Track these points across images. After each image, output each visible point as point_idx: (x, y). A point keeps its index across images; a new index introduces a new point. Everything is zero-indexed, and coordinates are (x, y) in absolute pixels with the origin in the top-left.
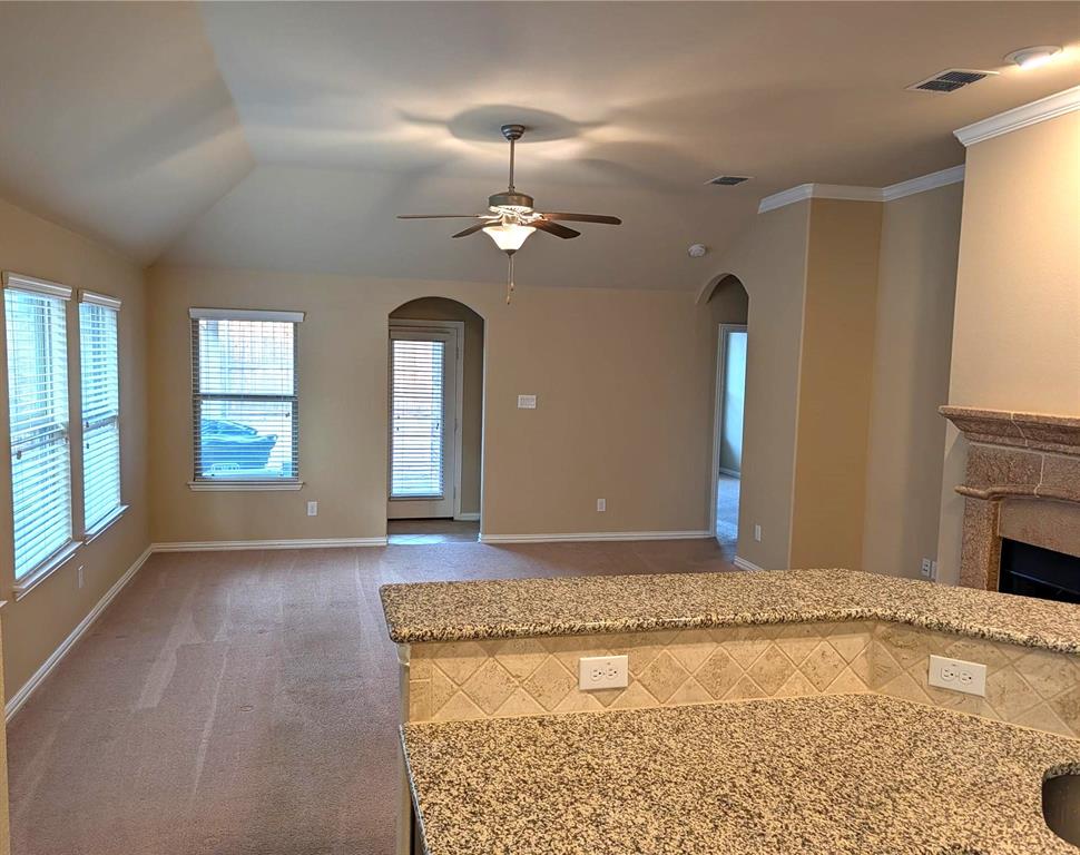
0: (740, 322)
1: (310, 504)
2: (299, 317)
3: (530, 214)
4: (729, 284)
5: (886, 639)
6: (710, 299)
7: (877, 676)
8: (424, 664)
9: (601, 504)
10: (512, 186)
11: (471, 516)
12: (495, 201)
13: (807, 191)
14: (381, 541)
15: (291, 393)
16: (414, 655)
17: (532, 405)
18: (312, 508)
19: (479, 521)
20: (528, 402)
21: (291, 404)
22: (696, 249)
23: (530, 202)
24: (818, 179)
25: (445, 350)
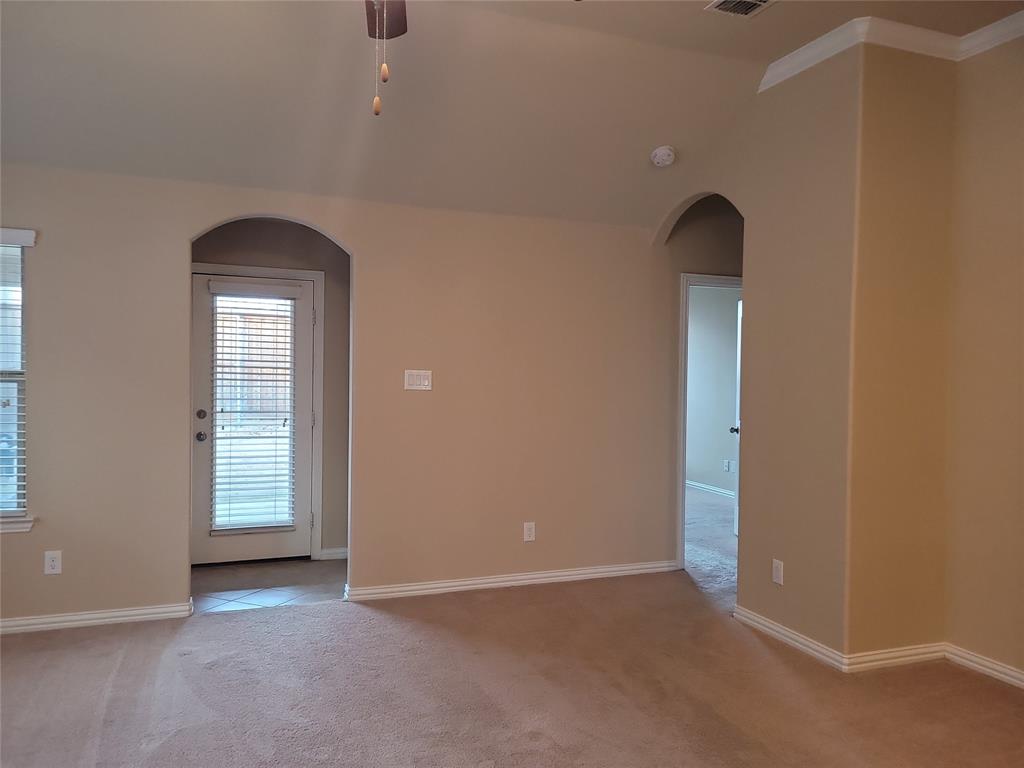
1: (48, 554)
2: (28, 237)
6: (670, 236)
9: (529, 531)
11: (334, 553)
13: (859, 29)
14: (180, 609)
15: (16, 365)
17: (426, 385)
18: (53, 561)
19: (346, 559)
20: (419, 380)
21: (15, 385)
22: (662, 154)
25: (296, 311)
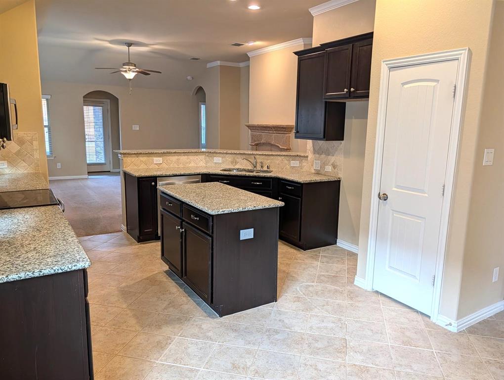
0: (204, 101)
1: (58, 164)
2: (49, 97)
3: (135, 69)
4: (200, 89)
5: (208, 156)
6: (196, 93)
7: (207, 162)
8: (126, 158)
10: (129, 60)
11: (117, 170)
12: (124, 65)
13: (219, 63)
15: (47, 124)
16: (124, 157)
17: (138, 129)
18: (59, 165)
20: (136, 128)
21: (47, 128)
22: (189, 78)
23: (135, 66)
24: (221, 60)
25: (103, 110)
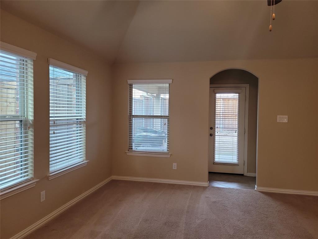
1: (174, 164)
2: (170, 81)
11: (251, 175)
14: (206, 184)
15: (167, 114)
17: (286, 121)
19: (256, 177)
20: (284, 119)
21: (167, 119)
